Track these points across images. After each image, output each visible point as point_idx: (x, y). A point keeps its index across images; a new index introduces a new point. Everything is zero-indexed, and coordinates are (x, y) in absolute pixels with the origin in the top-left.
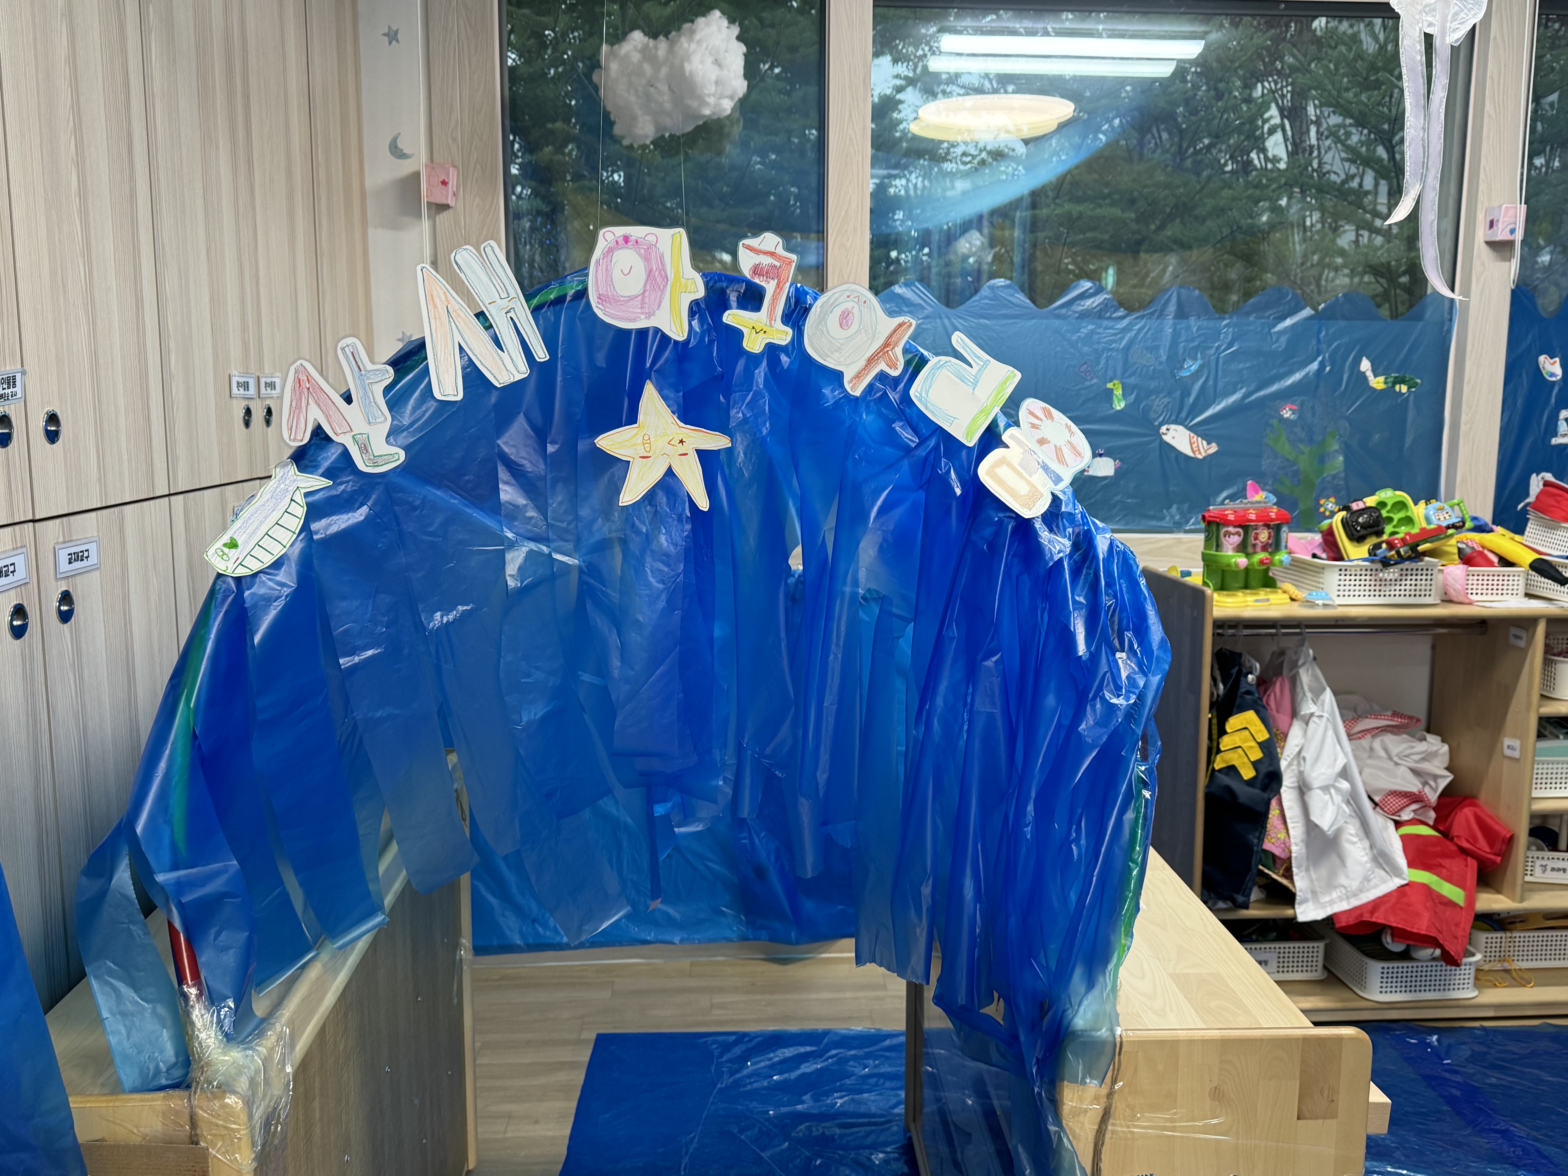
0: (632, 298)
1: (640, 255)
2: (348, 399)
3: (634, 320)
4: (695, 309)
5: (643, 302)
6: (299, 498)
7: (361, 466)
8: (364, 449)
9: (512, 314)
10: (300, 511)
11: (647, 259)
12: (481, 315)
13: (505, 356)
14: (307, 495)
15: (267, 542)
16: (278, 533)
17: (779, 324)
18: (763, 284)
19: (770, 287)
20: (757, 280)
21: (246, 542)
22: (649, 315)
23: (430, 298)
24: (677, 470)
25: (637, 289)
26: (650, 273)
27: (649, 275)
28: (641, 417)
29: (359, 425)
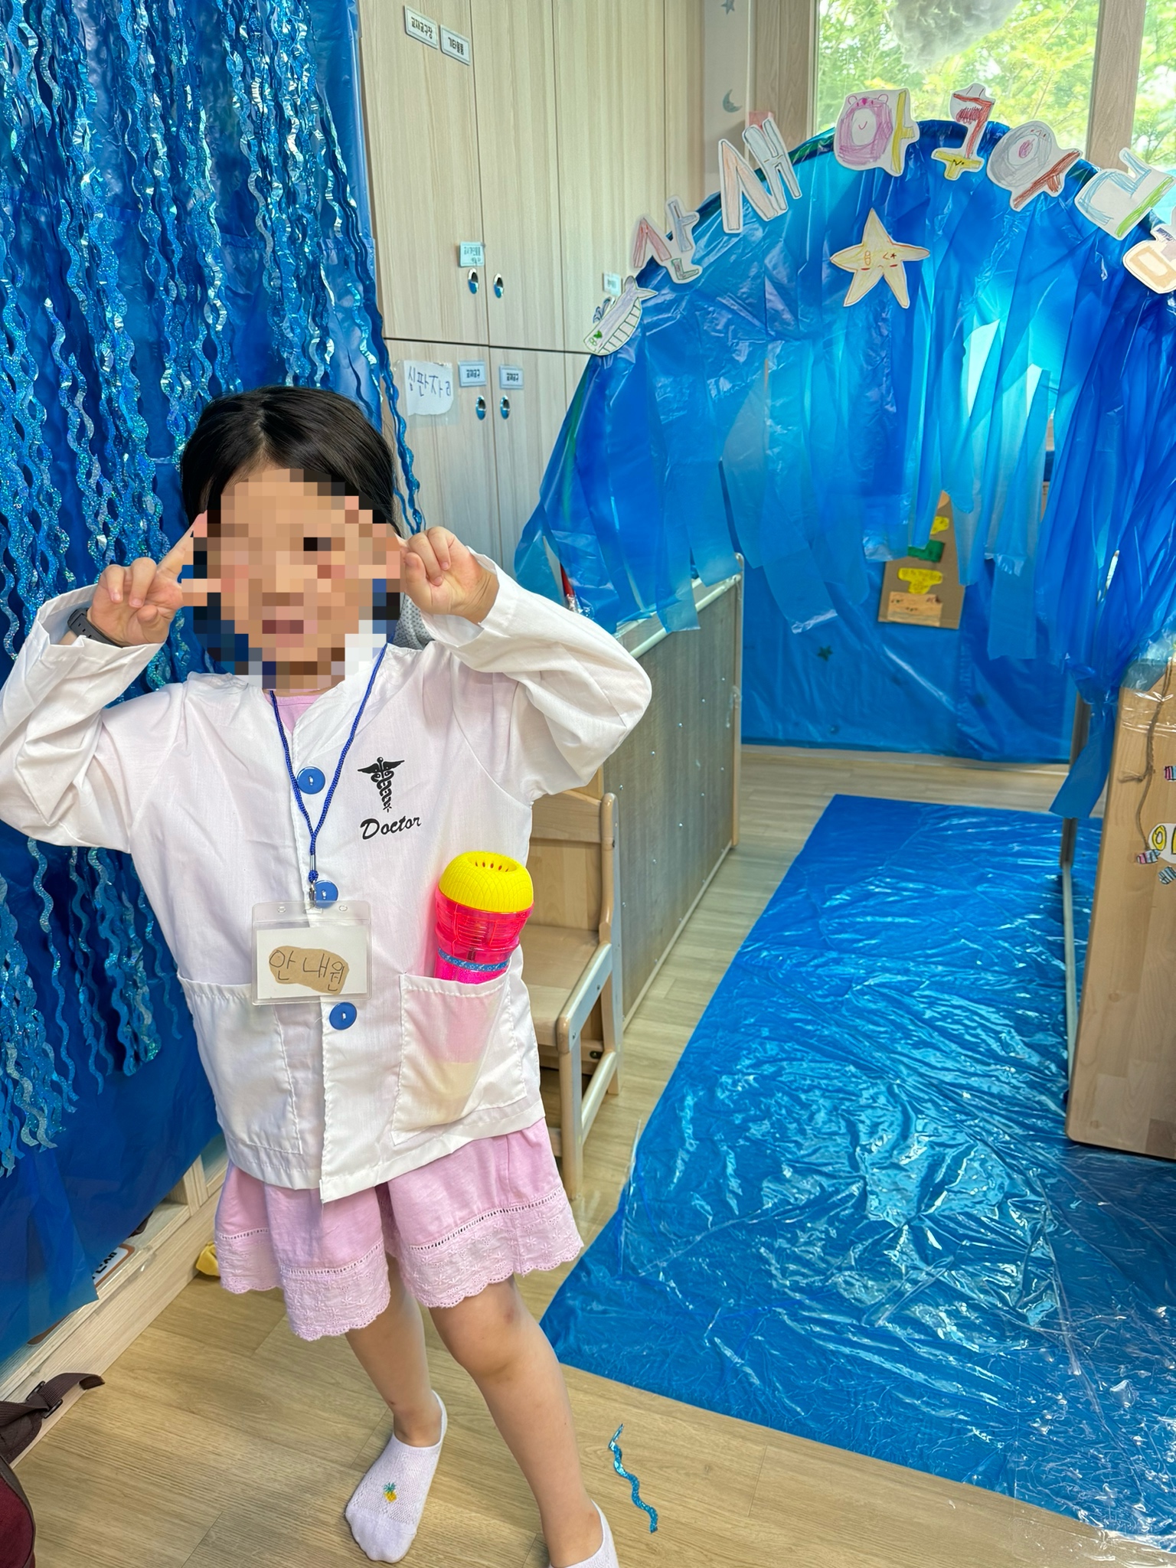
0: (865, 147)
1: (874, 112)
2: (670, 238)
3: (864, 164)
4: (911, 150)
5: (872, 149)
6: (638, 304)
7: (676, 280)
8: (678, 268)
9: (779, 167)
10: (638, 313)
11: (878, 115)
12: (759, 173)
13: (772, 198)
14: (643, 302)
15: (618, 334)
16: (625, 327)
17: (975, 156)
18: (966, 125)
19: (971, 127)
20: (961, 123)
21: (607, 334)
22: (876, 159)
23: (726, 162)
24: (887, 279)
25: (868, 140)
26: (879, 125)
27: (878, 128)
28: (865, 238)
29: (676, 254)
